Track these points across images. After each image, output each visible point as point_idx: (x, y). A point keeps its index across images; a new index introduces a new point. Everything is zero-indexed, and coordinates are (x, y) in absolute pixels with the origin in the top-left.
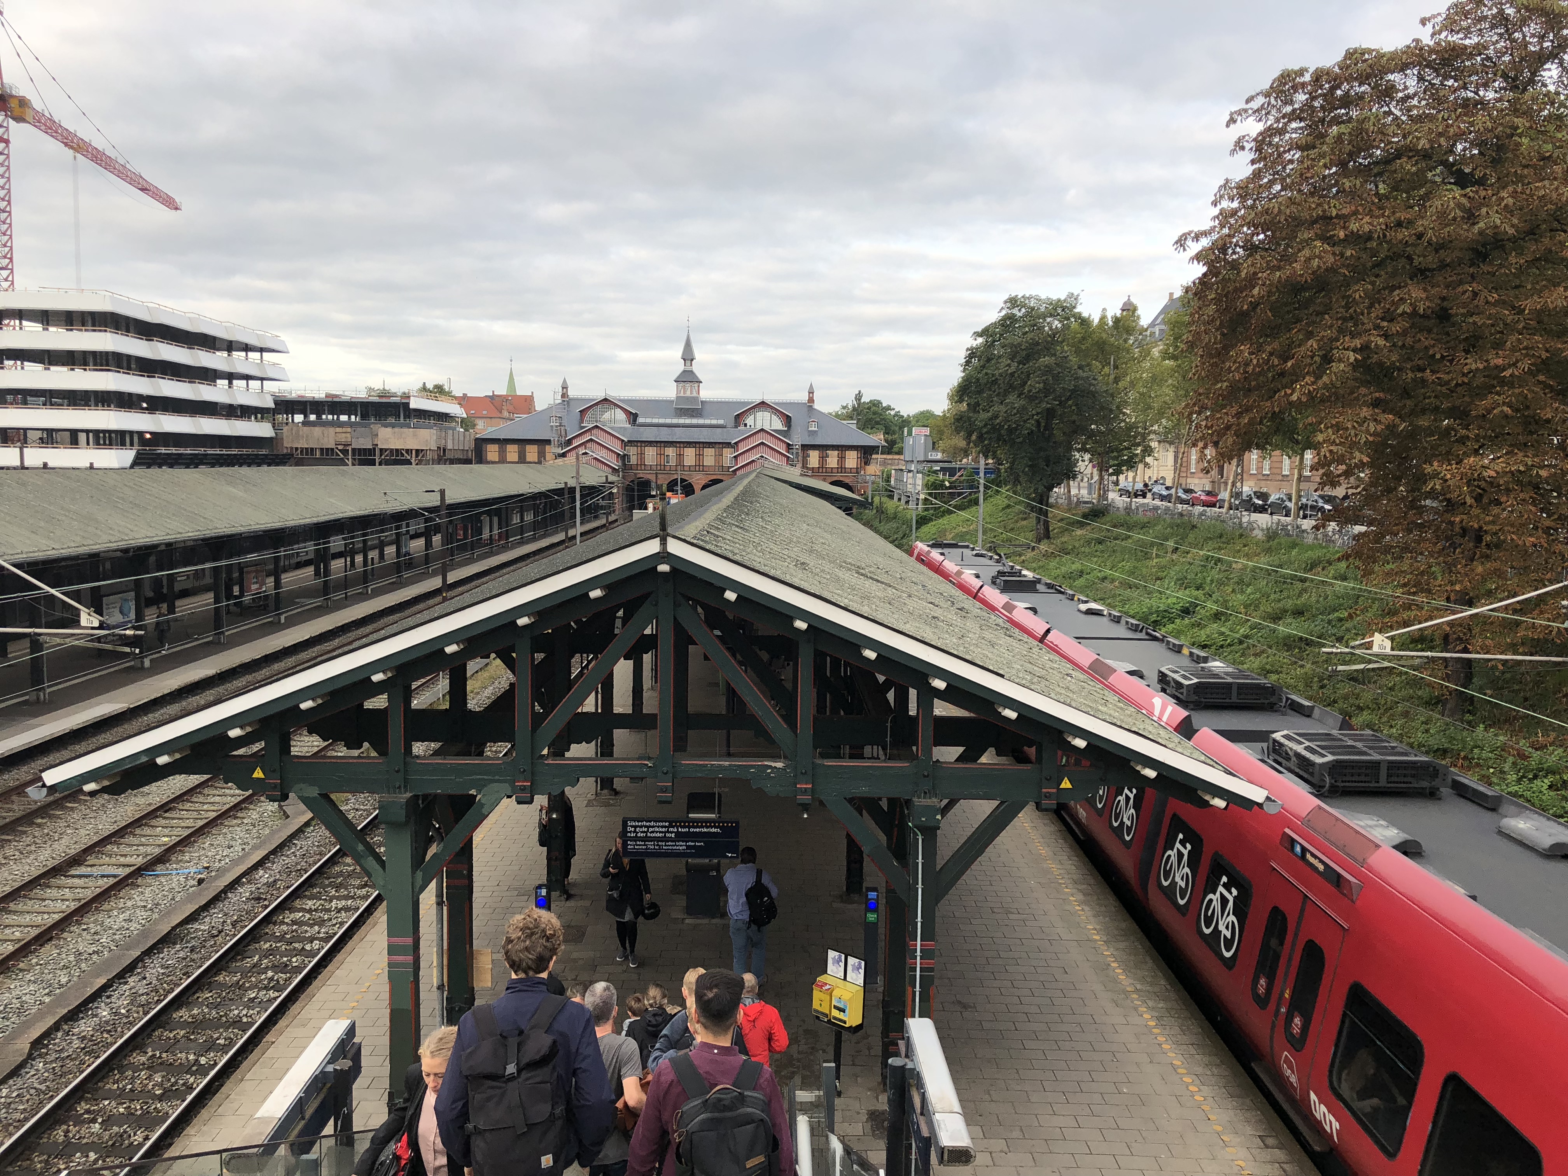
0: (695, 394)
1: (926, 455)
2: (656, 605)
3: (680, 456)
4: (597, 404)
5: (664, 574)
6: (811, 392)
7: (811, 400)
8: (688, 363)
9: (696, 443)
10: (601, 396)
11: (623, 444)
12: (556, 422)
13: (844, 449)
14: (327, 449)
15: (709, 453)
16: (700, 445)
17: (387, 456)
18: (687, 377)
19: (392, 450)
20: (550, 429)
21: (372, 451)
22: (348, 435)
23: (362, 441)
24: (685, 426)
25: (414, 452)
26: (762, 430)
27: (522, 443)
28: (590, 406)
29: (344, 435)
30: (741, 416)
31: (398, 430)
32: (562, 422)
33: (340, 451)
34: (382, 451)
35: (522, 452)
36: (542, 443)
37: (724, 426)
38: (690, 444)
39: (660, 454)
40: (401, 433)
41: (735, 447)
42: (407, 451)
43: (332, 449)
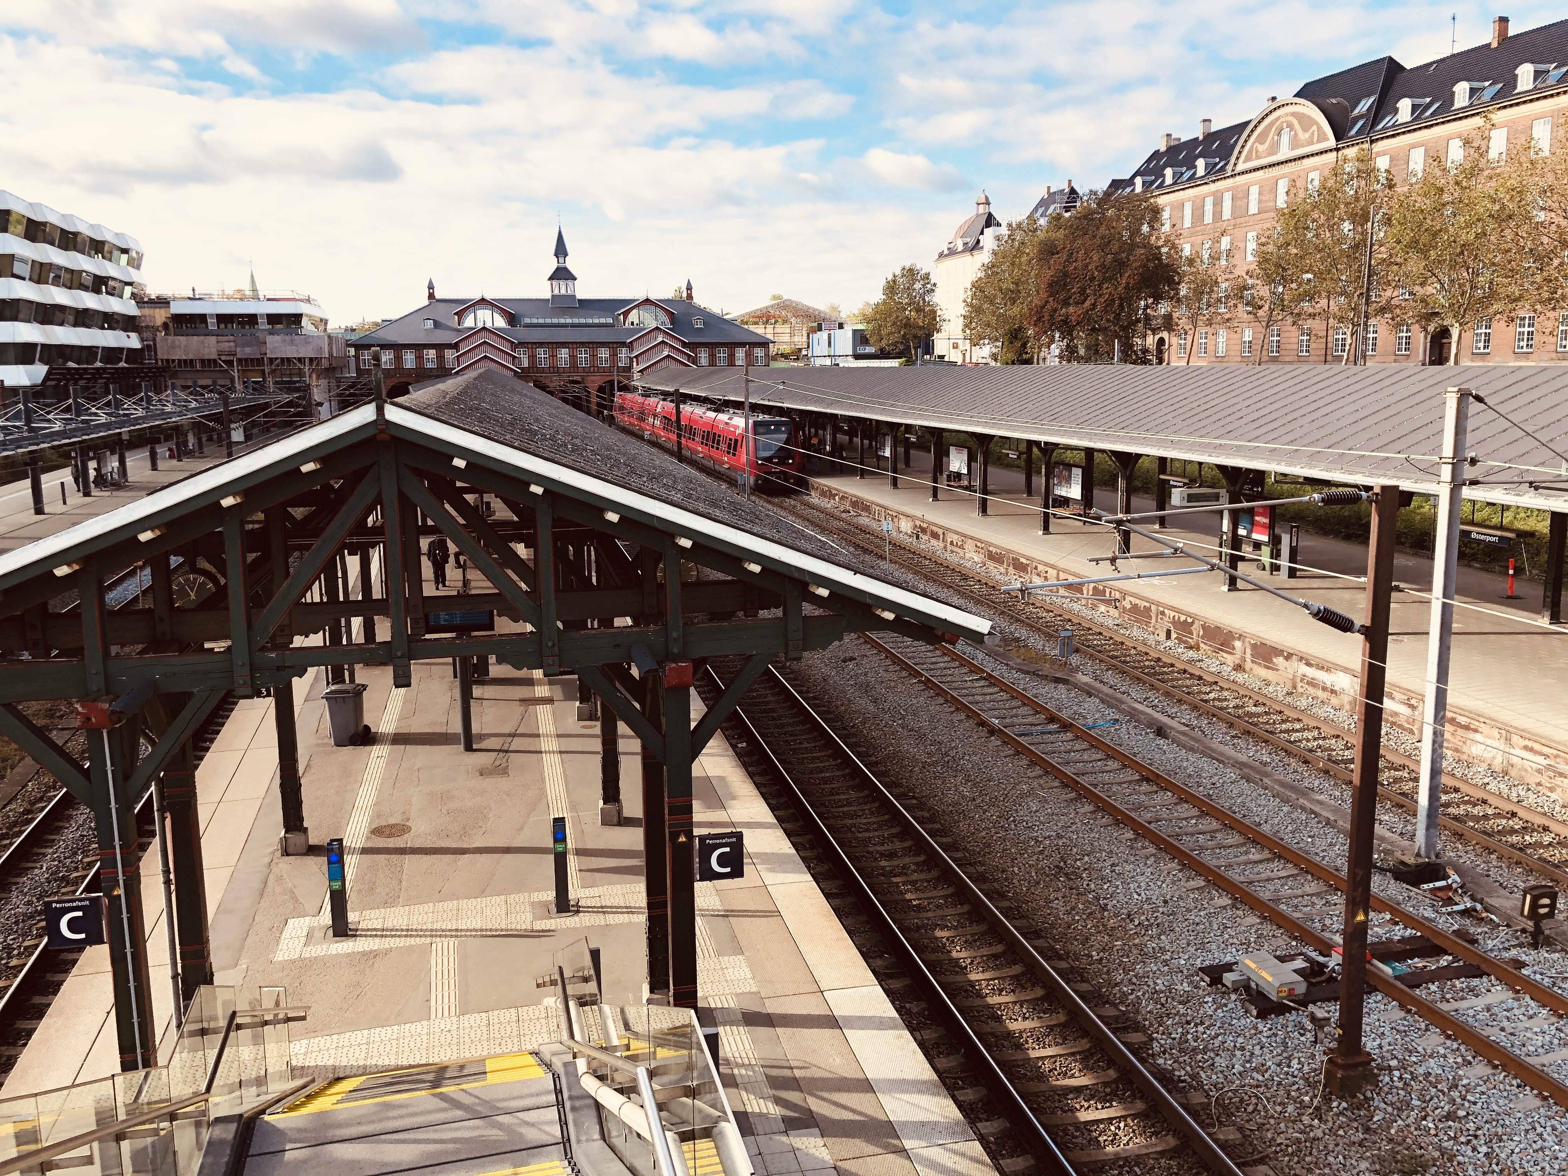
0: (571, 292)
4: (473, 305)
6: (689, 288)
7: (690, 297)
8: (561, 260)
9: (587, 343)
10: (478, 297)
11: (514, 346)
12: (430, 324)
13: (733, 346)
14: (209, 360)
15: (604, 353)
16: (594, 345)
17: (278, 365)
18: (562, 274)
19: (282, 359)
20: (424, 332)
21: (260, 361)
22: (232, 344)
23: (248, 350)
24: (573, 326)
25: (307, 361)
26: (657, 328)
27: (398, 348)
28: (466, 307)
29: (227, 344)
30: (626, 314)
31: (288, 338)
32: (437, 324)
33: (224, 361)
34: (271, 360)
35: (398, 359)
36: (419, 348)
37: (612, 325)
38: (583, 344)
39: (553, 356)
40: (292, 341)
41: (630, 346)
42: (300, 360)
43: (215, 361)
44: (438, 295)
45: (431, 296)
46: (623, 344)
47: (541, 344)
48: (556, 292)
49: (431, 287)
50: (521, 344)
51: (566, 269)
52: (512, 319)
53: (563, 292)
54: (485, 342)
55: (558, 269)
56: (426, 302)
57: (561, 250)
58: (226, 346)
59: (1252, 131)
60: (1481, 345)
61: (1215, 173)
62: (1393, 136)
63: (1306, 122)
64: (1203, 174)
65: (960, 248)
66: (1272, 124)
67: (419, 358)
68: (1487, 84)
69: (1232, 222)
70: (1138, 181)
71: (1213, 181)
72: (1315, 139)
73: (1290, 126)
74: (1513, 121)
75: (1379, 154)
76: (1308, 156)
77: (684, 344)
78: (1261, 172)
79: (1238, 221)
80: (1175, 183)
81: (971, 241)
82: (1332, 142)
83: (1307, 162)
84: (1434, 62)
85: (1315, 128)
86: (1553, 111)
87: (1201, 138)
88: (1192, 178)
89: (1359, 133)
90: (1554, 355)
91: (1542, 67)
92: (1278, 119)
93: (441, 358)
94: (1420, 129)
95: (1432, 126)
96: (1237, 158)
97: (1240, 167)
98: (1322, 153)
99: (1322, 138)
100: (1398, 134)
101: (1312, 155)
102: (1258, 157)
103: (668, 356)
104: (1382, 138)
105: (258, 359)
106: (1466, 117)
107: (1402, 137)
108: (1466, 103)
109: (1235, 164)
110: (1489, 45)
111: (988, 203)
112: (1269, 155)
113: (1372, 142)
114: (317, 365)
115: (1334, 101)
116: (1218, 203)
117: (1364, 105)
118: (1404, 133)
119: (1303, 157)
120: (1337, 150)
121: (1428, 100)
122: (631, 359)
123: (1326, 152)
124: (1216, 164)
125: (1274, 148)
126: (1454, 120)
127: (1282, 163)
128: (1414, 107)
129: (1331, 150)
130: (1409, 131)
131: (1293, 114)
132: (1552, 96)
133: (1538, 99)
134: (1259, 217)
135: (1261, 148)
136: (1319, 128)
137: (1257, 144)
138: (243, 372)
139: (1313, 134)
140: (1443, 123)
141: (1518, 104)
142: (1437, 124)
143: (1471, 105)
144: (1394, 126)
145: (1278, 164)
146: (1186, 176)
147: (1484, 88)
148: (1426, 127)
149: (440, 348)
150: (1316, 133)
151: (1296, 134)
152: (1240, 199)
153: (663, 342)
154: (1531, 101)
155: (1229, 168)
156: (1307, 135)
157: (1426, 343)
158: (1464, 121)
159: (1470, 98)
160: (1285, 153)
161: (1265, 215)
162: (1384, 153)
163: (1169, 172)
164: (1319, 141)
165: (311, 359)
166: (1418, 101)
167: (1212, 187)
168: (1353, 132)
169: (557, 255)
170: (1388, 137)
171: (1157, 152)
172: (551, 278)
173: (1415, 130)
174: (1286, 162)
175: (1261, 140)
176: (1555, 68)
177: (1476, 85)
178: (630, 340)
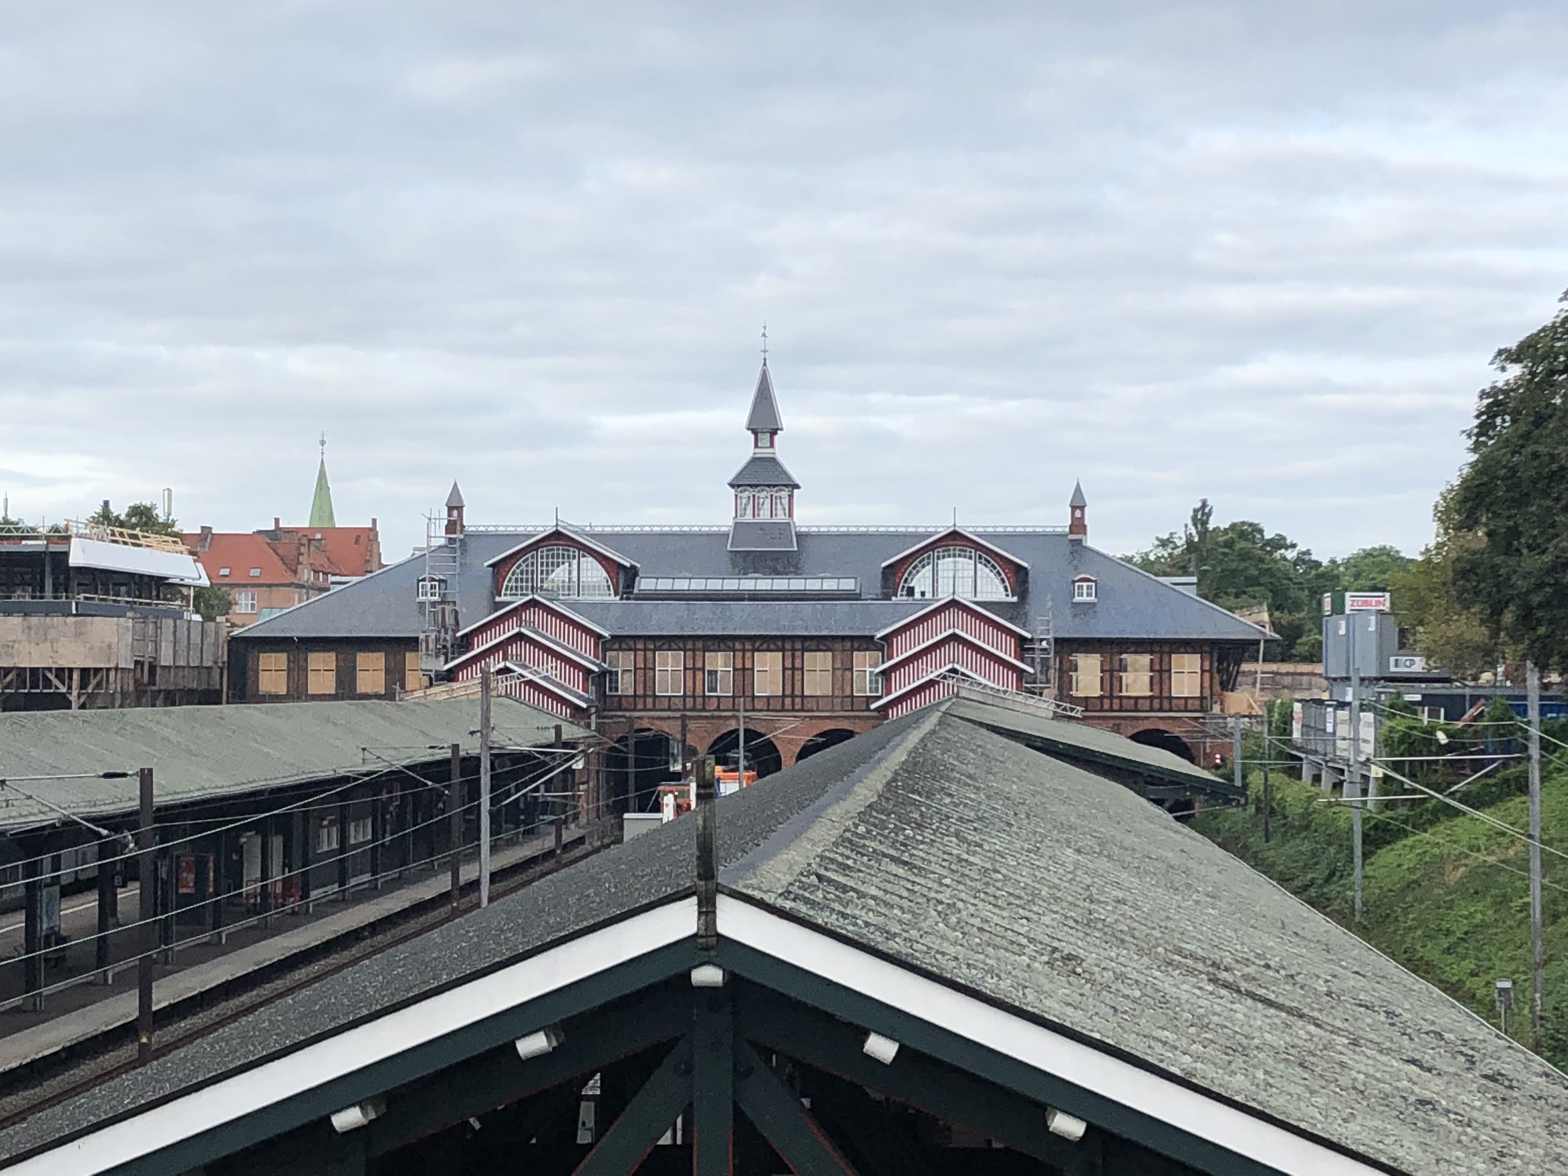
0: (781, 517)
1: (1383, 662)
2: (689, 1071)
3: (744, 674)
4: (535, 546)
5: (707, 990)
6: (1078, 506)
7: (1078, 526)
8: (765, 439)
9: (783, 638)
10: (544, 525)
11: (601, 644)
12: (431, 592)
18: (763, 475)
20: (415, 611)
24: (755, 596)
25: (76, 676)
27: (349, 647)
28: (517, 550)
30: (899, 568)
36: (400, 647)
39: (694, 669)
41: (884, 645)
42: (59, 673)
45: (454, 526)
46: (866, 642)
47: (668, 641)
48: (748, 518)
49: (456, 504)
50: (620, 641)
51: (773, 461)
52: (621, 580)
53: (764, 515)
54: (520, 637)
55: (754, 460)
56: (439, 539)
57: (764, 418)
67: (397, 672)
77: (1016, 642)
165: (85, 673)
169: (753, 429)
172: (738, 484)
178: (879, 635)
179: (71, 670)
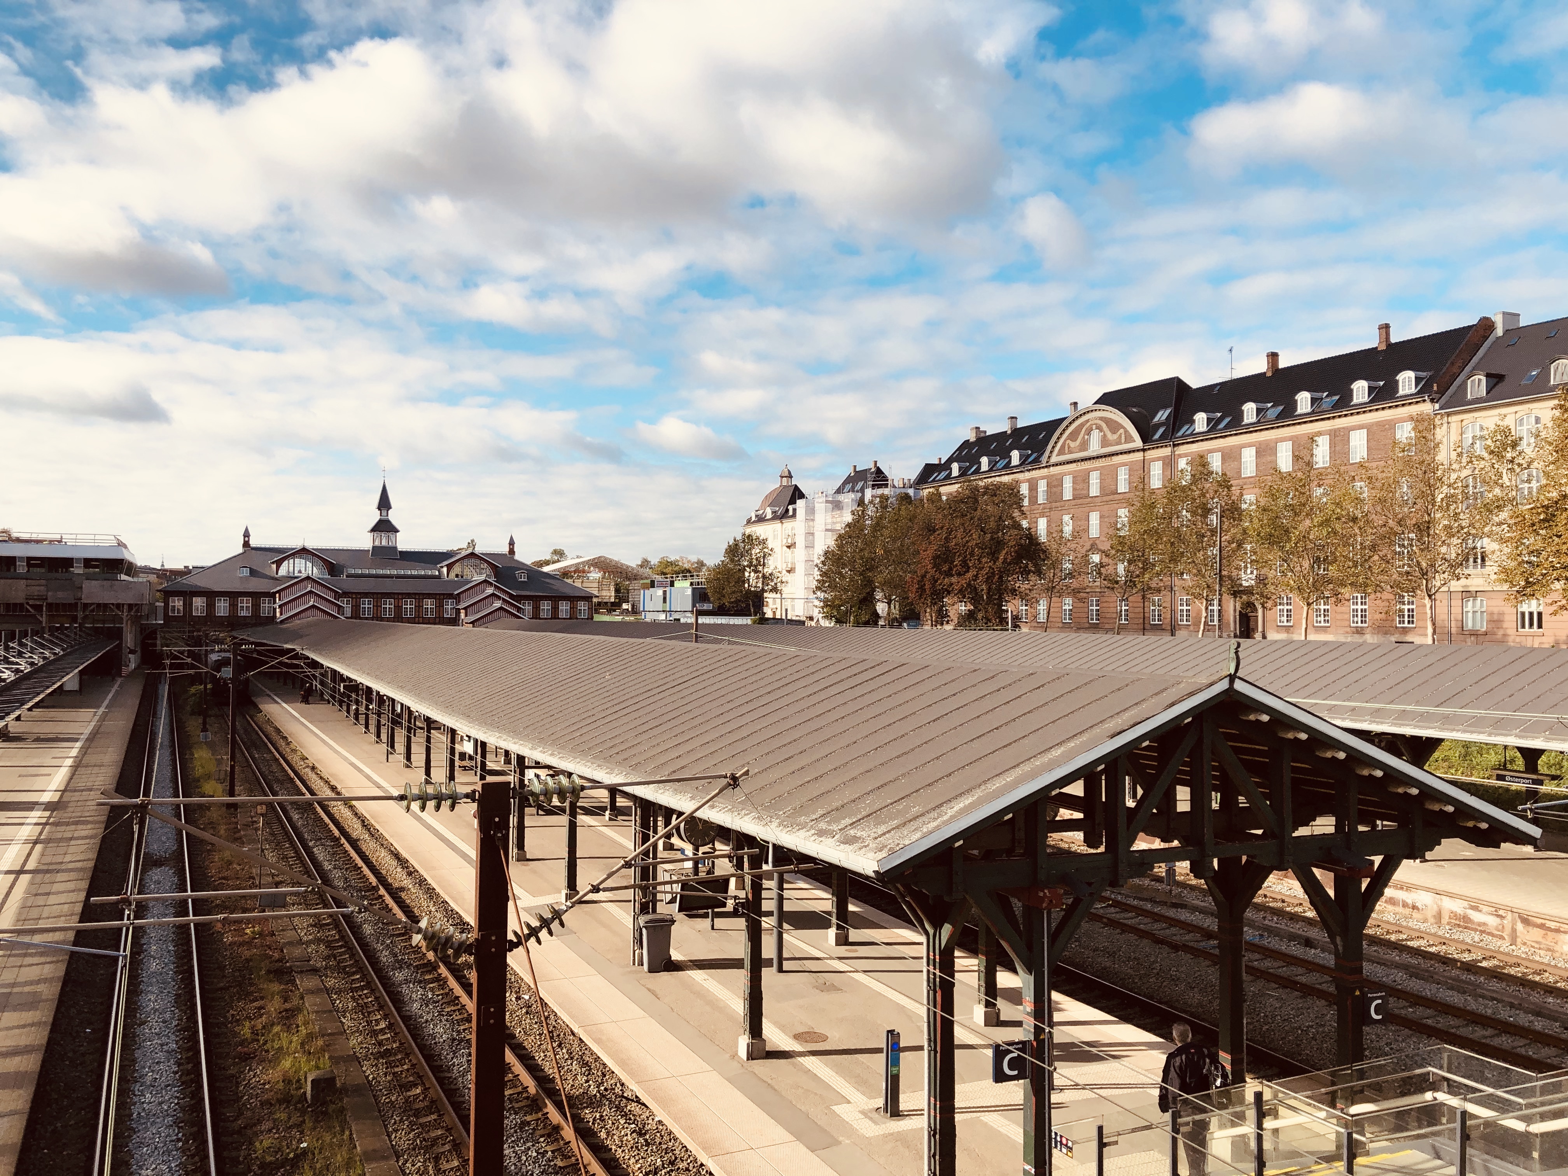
0: (392, 544)
4: (293, 554)
6: (512, 543)
7: (512, 552)
8: (384, 513)
9: (415, 594)
10: (298, 545)
11: (337, 596)
12: (246, 572)
13: (555, 599)
14: (15, 605)
15: (429, 604)
16: (420, 597)
17: (93, 611)
18: (384, 527)
19: (99, 605)
20: (239, 580)
21: (73, 606)
22: (42, 588)
23: (60, 594)
24: (398, 577)
26: (485, 581)
27: (211, 596)
28: (282, 555)
29: (38, 588)
30: (450, 567)
31: (106, 583)
32: (253, 573)
33: (31, 606)
34: (86, 606)
35: (211, 606)
36: (233, 596)
37: (439, 577)
38: (409, 595)
39: (377, 606)
40: (111, 586)
41: (457, 598)
42: (119, 606)
43: (22, 605)
44: (253, 543)
45: (246, 544)
46: (450, 596)
47: (366, 595)
48: (377, 543)
49: (247, 534)
50: (346, 594)
51: (388, 522)
52: (333, 569)
53: (384, 543)
54: (310, 592)
55: (380, 521)
56: (240, 550)
57: (384, 503)
58: (36, 590)
59: (1064, 430)
60: (1285, 618)
61: (1031, 461)
62: (1193, 442)
63: (1114, 426)
64: (1018, 463)
65: (769, 516)
66: (1082, 425)
67: (233, 606)
68: (1269, 405)
69: (1048, 506)
70: (955, 467)
71: (1029, 470)
72: (1123, 441)
73: (1099, 428)
74: (1297, 437)
75: (1180, 456)
76: (1117, 454)
77: (511, 596)
78: (1074, 465)
79: (1054, 505)
80: (991, 470)
81: (780, 511)
82: (1138, 443)
83: (1117, 459)
84: (1217, 385)
85: (1122, 431)
86: (1330, 430)
87: (1009, 432)
88: (1007, 466)
89: (1163, 437)
90: (1348, 629)
91: (1317, 395)
92: (1088, 421)
93: (256, 607)
94: (1216, 438)
95: (1226, 436)
96: (1051, 452)
97: (1054, 459)
98: (1130, 452)
99: (1129, 439)
100: (1197, 441)
101: (1121, 453)
102: (1071, 452)
103: (501, 608)
104: (1183, 444)
105: (70, 604)
106: (1256, 431)
107: (1200, 443)
108: (1254, 420)
109: (1049, 457)
110: (1265, 373)
111: (790, 476)
112: (1081, 451)
113: (1174, 445)
114: (137, 611)
115: (1134, 410)
116: (1033, 488)
117: (1162, 415)
118: (1202, 440)
119: (1113, 455)
120: (1144, 450)
121: (1219, 415)
122: (458, 611)
123: (1134, 451)
124: (1029, 456)
125: (1084, 446)
126: (1246, 433)
127: (1094, 458)
128: (1209, 420)
129: (1138, 451)
130: (1207, 439)
131: (1101, 419)
132: (1329, 418)
133: (1317, 420)
134: (1073, 502)
135: (1073, 445)
136: (1126, 431)
137: (1068, 441)
138: (51, 618)
139: (1120, 436)
140: (1236, 434)
141: (1299, 424)
142: (1231, 435)
143: (1259, 422)
144: (1192, 434)
145: (1090, 459)
146: (1001, 464)
147: (1268, 409)
148: (1221, 437)
149: (256, 596)
150: (1123, 436)
151: (1105, 435)
152: (1055, 486)
153: (493, 595)
154: (1311, 421)
155: (1044, 459)
156: (1115, 437)
157: (1235, 617)
158: (1254, 434)
159: (1257, 416)
160: (1095, 448)
161: (1079, 501)
162: (1186, 455)
163: (984, 460)
164: (1126, 442)
166: (1212, 415)
167: (1027, 475)
168: (1157, 436)
169: (379, 508)
170: (1188, 443)
171: (966, 442)
172: (373, 530)
173: (1212, 439)
174: (1097, 458)
175: (1073, 436)
176: (1327, 396)
177: (1261, 405)
178: (456, 593)
179: (123, 604)
